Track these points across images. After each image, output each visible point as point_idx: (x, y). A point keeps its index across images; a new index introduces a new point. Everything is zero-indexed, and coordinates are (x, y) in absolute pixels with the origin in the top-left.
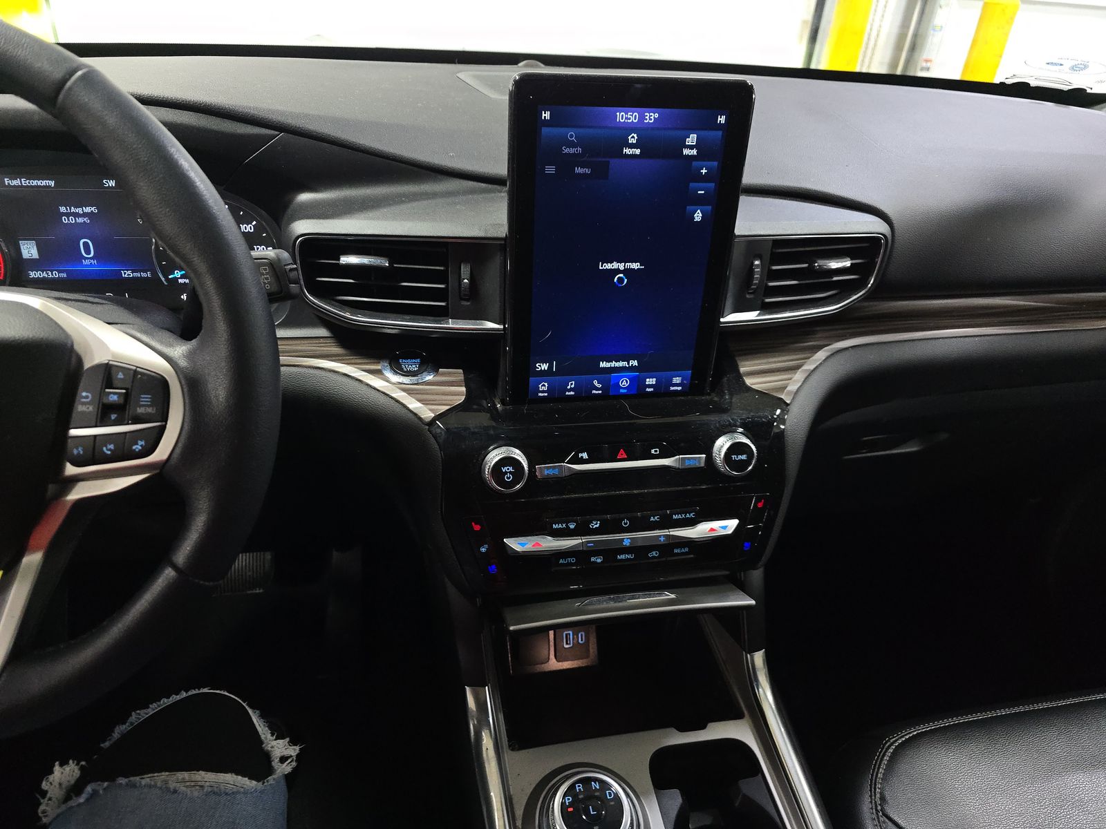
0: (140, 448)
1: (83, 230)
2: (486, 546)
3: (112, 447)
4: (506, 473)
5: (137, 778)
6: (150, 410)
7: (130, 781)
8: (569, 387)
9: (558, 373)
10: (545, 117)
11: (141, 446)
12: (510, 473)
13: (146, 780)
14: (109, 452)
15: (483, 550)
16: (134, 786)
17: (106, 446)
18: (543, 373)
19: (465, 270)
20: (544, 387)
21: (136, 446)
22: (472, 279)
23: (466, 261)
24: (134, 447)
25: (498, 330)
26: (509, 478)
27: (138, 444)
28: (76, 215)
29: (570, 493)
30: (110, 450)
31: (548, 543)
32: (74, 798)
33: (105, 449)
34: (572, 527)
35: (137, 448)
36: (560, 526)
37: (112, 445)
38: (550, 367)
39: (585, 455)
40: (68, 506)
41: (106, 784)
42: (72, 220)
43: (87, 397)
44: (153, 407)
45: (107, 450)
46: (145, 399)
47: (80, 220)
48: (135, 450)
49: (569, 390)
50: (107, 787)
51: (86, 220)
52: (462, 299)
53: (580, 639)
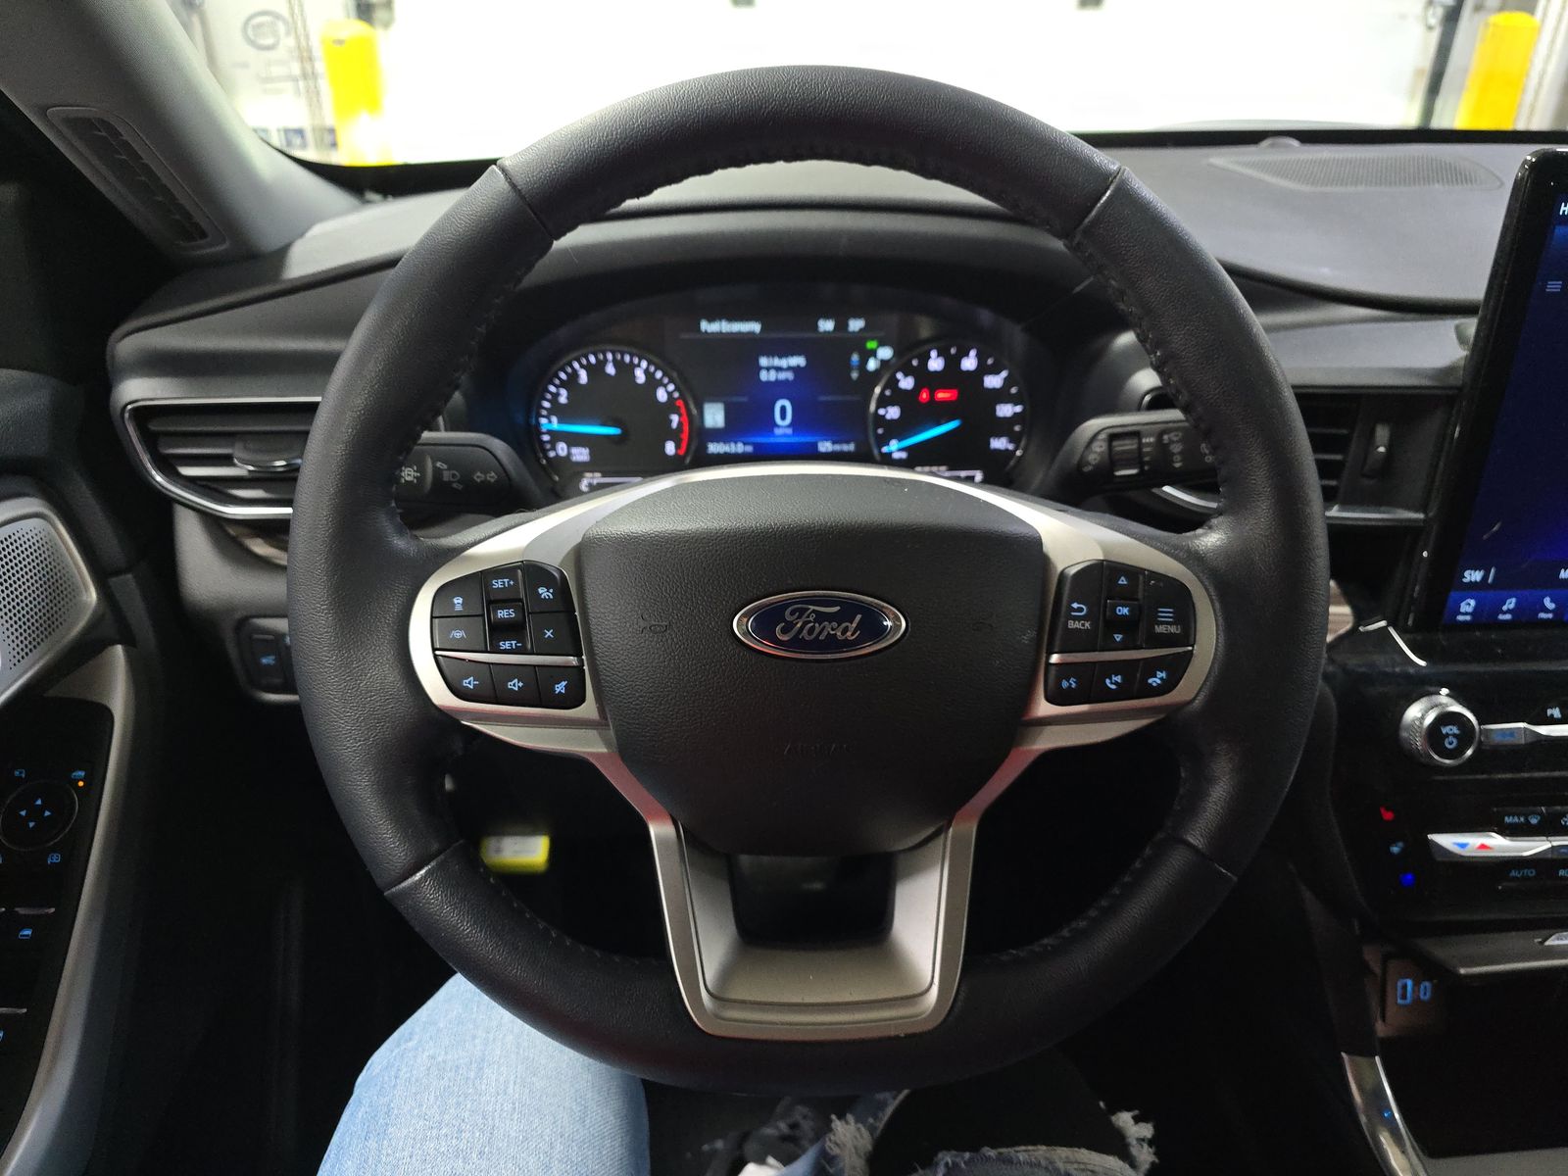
0: (1159, 682)
1: (779, 389)
2: (1401, 844)
3: (1118, 679)
4: (1447, 735)
5: (1011, 1150)
6: (1173, 629)
7: (1000, 1154)
8: (1505, 608)
9: (1495, 585)
10: (1564, 211)
11: (1161, 679)
12: (1455, 735)
13: (1022, 1153)
14: (1113, 687)
15: (1395, 849)
16: (1009, 1161)
17: (1111, 679)
18: (1473, 585)
19: (1382, 433)
20: (1468, 606)
21: (1155, 679)
22: (1389, 448)
23: (1384, 421)
24: (1150, 681)
25: (1416, 520)
26: (1451, 744)
27: (1156, 677)
28: (779, 369)
29: (1532, 769)
30: (1116, 683)
31: (1497, 844)
32: (920, 1171)
33: (1108, 681)
34: (1534, 821)
35: (1154, 681)
36: (1516, 820)
37: (1119, 677)
38: (1485, 578)
39: (1556, 713)
40: (1031, 759)
41: (967, 1155)
42: (772, 376)
43: (1080, 610)
44: (1177, 625)
45: (1112, 683)
46: (1166, 613)
47: (783, 376)
48: (1151, 684)
49: (1505, 613)
50: (971, 1159)
51: (789, 376)
52: (1364, 476)
53: (1422, 993)
